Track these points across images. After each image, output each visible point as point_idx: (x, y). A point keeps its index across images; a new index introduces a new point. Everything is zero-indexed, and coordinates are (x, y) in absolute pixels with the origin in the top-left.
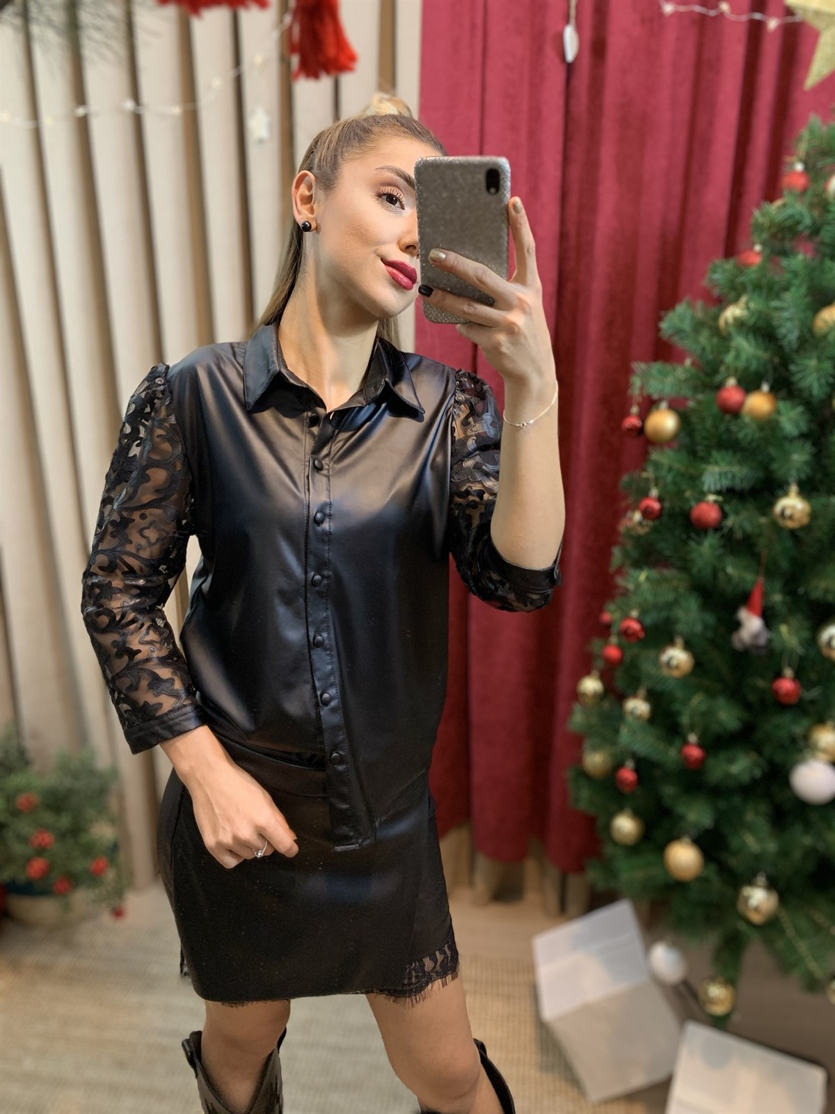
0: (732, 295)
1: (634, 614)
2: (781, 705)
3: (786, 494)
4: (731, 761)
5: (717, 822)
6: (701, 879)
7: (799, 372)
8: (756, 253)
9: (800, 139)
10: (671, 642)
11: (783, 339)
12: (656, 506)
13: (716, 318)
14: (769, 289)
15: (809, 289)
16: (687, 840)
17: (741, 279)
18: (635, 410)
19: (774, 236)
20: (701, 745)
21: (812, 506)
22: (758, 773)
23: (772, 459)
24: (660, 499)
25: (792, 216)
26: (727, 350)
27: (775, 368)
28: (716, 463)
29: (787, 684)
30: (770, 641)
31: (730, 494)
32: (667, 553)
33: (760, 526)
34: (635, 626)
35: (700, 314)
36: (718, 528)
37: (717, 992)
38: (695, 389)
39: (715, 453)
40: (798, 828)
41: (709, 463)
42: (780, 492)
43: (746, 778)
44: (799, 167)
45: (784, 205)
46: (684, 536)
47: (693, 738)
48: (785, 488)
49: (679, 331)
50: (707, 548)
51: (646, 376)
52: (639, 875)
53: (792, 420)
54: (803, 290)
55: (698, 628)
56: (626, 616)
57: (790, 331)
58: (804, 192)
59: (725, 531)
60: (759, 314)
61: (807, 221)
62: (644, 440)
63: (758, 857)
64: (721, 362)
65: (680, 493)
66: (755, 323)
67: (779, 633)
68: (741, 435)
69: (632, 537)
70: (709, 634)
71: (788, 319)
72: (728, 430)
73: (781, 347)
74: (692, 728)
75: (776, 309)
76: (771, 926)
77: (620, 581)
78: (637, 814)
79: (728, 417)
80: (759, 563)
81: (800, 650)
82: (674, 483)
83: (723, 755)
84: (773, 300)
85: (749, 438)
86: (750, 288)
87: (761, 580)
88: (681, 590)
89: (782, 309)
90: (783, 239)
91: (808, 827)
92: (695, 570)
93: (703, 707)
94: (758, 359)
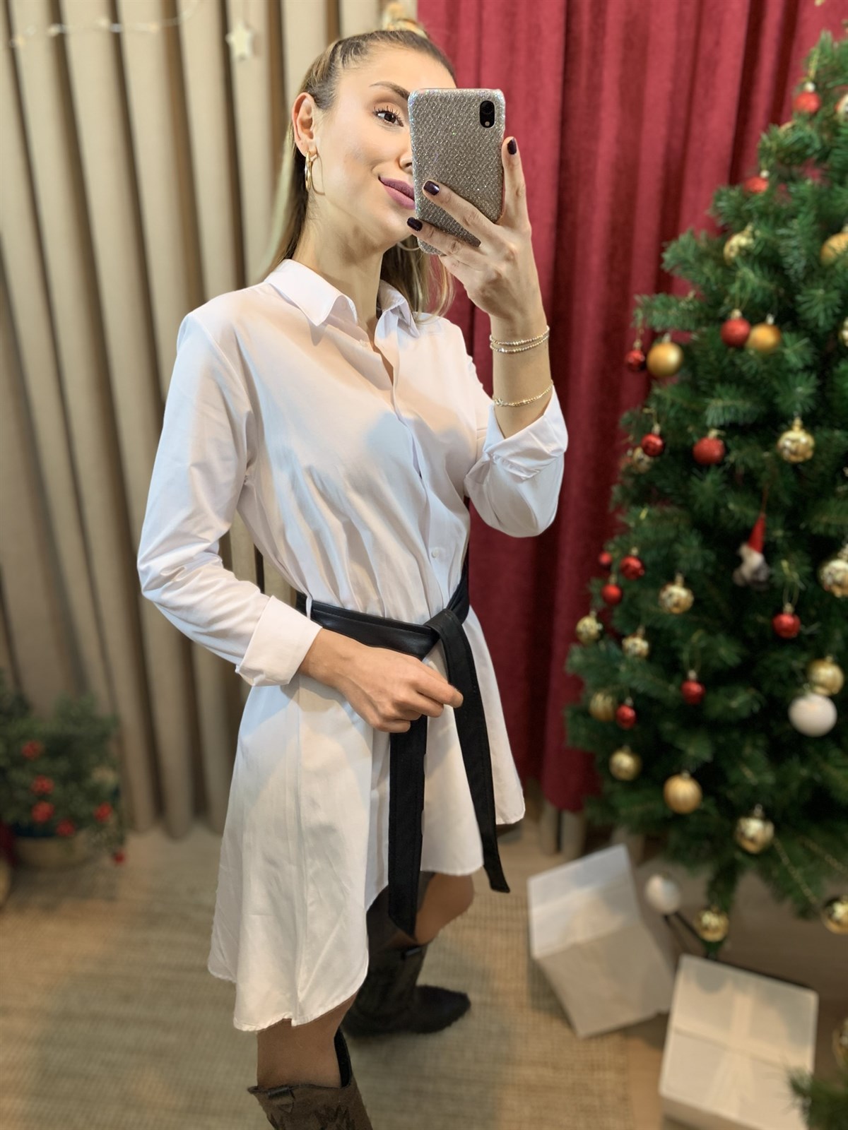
0: (738, 224)
1: (635, 551)
2: (780, 640)
3: (790, 428)
4: (731, 696)
5: (715, 756)
6: (699, 812)
7: (805, 302)
8: (762, 180)
9: (809, 59)
10: (671, 580)
11: (789, 269)
12: (659, 442)
13: (721, 247)
14: (776, 217)
15: (817, 216)
16: (686, 775)
17: (748, 206)
18: (638, 344)
19: (781, 161)
20: (699, 681)
21: (816, 439)
22: (756, 708)
23: (776, 393)
24: (661, 436)
25: (800, 139)
26: (733, 280)
27: (780, 300)
28: (720, 397)
29: (787, 619)
30: (771, 576)
31: (731, 430)
32: (668, 490)
33: (762, 461)
34: (635, 564)
35: (703, 245)
36: (720, 463)
37: (712, 921)
38: (699, 322)
39: (718, 387)
40: (794, 762)
41: (712, 397)
42: (784, 426)
43: (745, 713)
44: (810, 87)
45: (793, 128)
46: (685, 473)
47: (692, 675)
48: (789, 422)
49: (683, 262)
50: (707, 486)
51: (648, 308)
52: (638, 810)
53: (796, 352)
54: (811, 217)
55: (699, 565)
56: (626, 554)
57: (798, 261)
58: (814, 114)
59: (728, 466)
60: (765, 244)
61: (817, 145)
62: (648, 375)
63: (755, 789)
64: (726, 293)
65: (682, 429)
66: (761, 253)
67: (781, 569)
68: (745, 368)
69: (632, 475)
70: (709, 571)
71: (795, 248)
72: (732, 364)
73: (787, 278)
74: (692, 666)
75: (783, 237)
76: (767, 854)
77: (621, 518)
78: (635, 751)
79: (731, 350)
80: (761, 499)
81: (801, 586)
82: (677, 419)
83: (722, 690)
84: (780, 227)
85: (753, 371)
86: (756, 216)
87: (763, 515)
88: (682, 527)
89: (789, 237)
90: (789, 165)
91: (804, 759)
92: (696, 507)
93: (703, 644)
94: (764, 289)
